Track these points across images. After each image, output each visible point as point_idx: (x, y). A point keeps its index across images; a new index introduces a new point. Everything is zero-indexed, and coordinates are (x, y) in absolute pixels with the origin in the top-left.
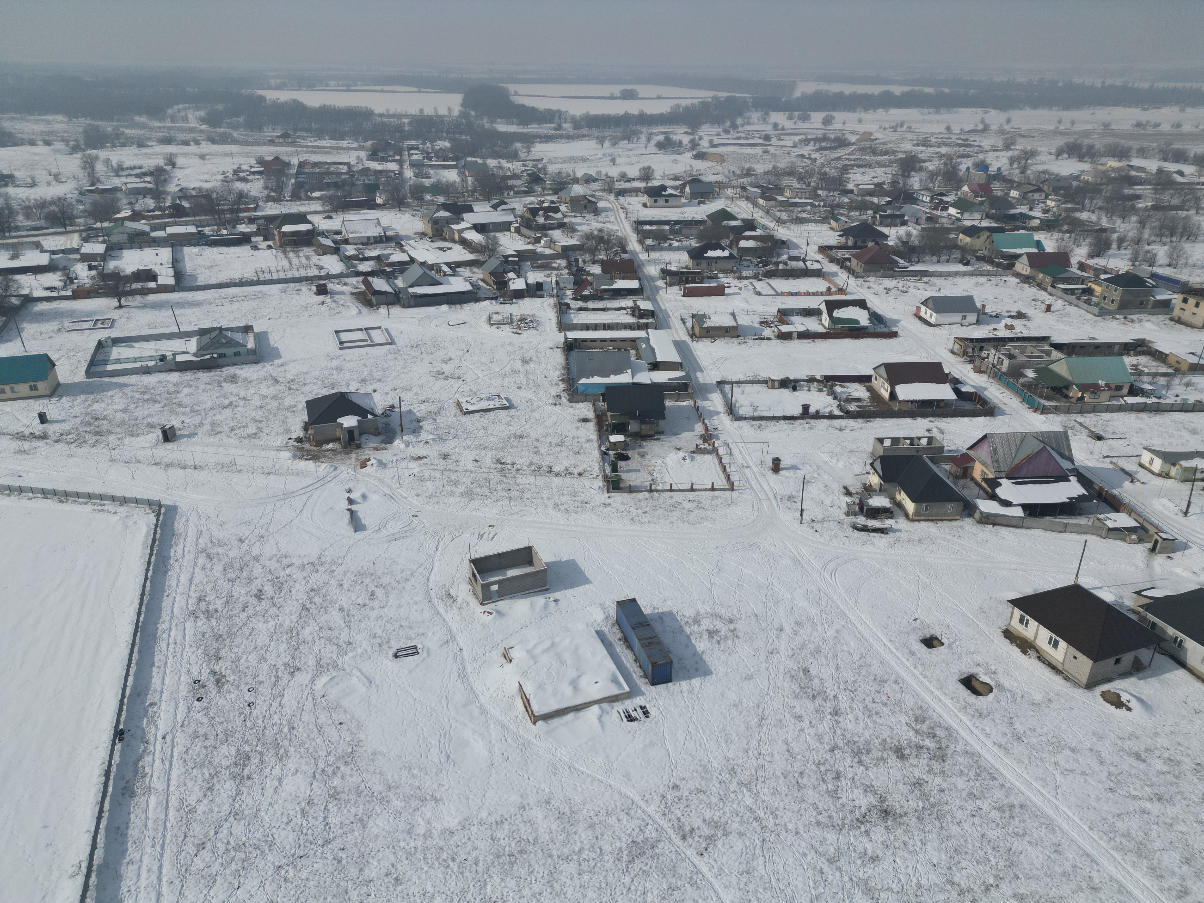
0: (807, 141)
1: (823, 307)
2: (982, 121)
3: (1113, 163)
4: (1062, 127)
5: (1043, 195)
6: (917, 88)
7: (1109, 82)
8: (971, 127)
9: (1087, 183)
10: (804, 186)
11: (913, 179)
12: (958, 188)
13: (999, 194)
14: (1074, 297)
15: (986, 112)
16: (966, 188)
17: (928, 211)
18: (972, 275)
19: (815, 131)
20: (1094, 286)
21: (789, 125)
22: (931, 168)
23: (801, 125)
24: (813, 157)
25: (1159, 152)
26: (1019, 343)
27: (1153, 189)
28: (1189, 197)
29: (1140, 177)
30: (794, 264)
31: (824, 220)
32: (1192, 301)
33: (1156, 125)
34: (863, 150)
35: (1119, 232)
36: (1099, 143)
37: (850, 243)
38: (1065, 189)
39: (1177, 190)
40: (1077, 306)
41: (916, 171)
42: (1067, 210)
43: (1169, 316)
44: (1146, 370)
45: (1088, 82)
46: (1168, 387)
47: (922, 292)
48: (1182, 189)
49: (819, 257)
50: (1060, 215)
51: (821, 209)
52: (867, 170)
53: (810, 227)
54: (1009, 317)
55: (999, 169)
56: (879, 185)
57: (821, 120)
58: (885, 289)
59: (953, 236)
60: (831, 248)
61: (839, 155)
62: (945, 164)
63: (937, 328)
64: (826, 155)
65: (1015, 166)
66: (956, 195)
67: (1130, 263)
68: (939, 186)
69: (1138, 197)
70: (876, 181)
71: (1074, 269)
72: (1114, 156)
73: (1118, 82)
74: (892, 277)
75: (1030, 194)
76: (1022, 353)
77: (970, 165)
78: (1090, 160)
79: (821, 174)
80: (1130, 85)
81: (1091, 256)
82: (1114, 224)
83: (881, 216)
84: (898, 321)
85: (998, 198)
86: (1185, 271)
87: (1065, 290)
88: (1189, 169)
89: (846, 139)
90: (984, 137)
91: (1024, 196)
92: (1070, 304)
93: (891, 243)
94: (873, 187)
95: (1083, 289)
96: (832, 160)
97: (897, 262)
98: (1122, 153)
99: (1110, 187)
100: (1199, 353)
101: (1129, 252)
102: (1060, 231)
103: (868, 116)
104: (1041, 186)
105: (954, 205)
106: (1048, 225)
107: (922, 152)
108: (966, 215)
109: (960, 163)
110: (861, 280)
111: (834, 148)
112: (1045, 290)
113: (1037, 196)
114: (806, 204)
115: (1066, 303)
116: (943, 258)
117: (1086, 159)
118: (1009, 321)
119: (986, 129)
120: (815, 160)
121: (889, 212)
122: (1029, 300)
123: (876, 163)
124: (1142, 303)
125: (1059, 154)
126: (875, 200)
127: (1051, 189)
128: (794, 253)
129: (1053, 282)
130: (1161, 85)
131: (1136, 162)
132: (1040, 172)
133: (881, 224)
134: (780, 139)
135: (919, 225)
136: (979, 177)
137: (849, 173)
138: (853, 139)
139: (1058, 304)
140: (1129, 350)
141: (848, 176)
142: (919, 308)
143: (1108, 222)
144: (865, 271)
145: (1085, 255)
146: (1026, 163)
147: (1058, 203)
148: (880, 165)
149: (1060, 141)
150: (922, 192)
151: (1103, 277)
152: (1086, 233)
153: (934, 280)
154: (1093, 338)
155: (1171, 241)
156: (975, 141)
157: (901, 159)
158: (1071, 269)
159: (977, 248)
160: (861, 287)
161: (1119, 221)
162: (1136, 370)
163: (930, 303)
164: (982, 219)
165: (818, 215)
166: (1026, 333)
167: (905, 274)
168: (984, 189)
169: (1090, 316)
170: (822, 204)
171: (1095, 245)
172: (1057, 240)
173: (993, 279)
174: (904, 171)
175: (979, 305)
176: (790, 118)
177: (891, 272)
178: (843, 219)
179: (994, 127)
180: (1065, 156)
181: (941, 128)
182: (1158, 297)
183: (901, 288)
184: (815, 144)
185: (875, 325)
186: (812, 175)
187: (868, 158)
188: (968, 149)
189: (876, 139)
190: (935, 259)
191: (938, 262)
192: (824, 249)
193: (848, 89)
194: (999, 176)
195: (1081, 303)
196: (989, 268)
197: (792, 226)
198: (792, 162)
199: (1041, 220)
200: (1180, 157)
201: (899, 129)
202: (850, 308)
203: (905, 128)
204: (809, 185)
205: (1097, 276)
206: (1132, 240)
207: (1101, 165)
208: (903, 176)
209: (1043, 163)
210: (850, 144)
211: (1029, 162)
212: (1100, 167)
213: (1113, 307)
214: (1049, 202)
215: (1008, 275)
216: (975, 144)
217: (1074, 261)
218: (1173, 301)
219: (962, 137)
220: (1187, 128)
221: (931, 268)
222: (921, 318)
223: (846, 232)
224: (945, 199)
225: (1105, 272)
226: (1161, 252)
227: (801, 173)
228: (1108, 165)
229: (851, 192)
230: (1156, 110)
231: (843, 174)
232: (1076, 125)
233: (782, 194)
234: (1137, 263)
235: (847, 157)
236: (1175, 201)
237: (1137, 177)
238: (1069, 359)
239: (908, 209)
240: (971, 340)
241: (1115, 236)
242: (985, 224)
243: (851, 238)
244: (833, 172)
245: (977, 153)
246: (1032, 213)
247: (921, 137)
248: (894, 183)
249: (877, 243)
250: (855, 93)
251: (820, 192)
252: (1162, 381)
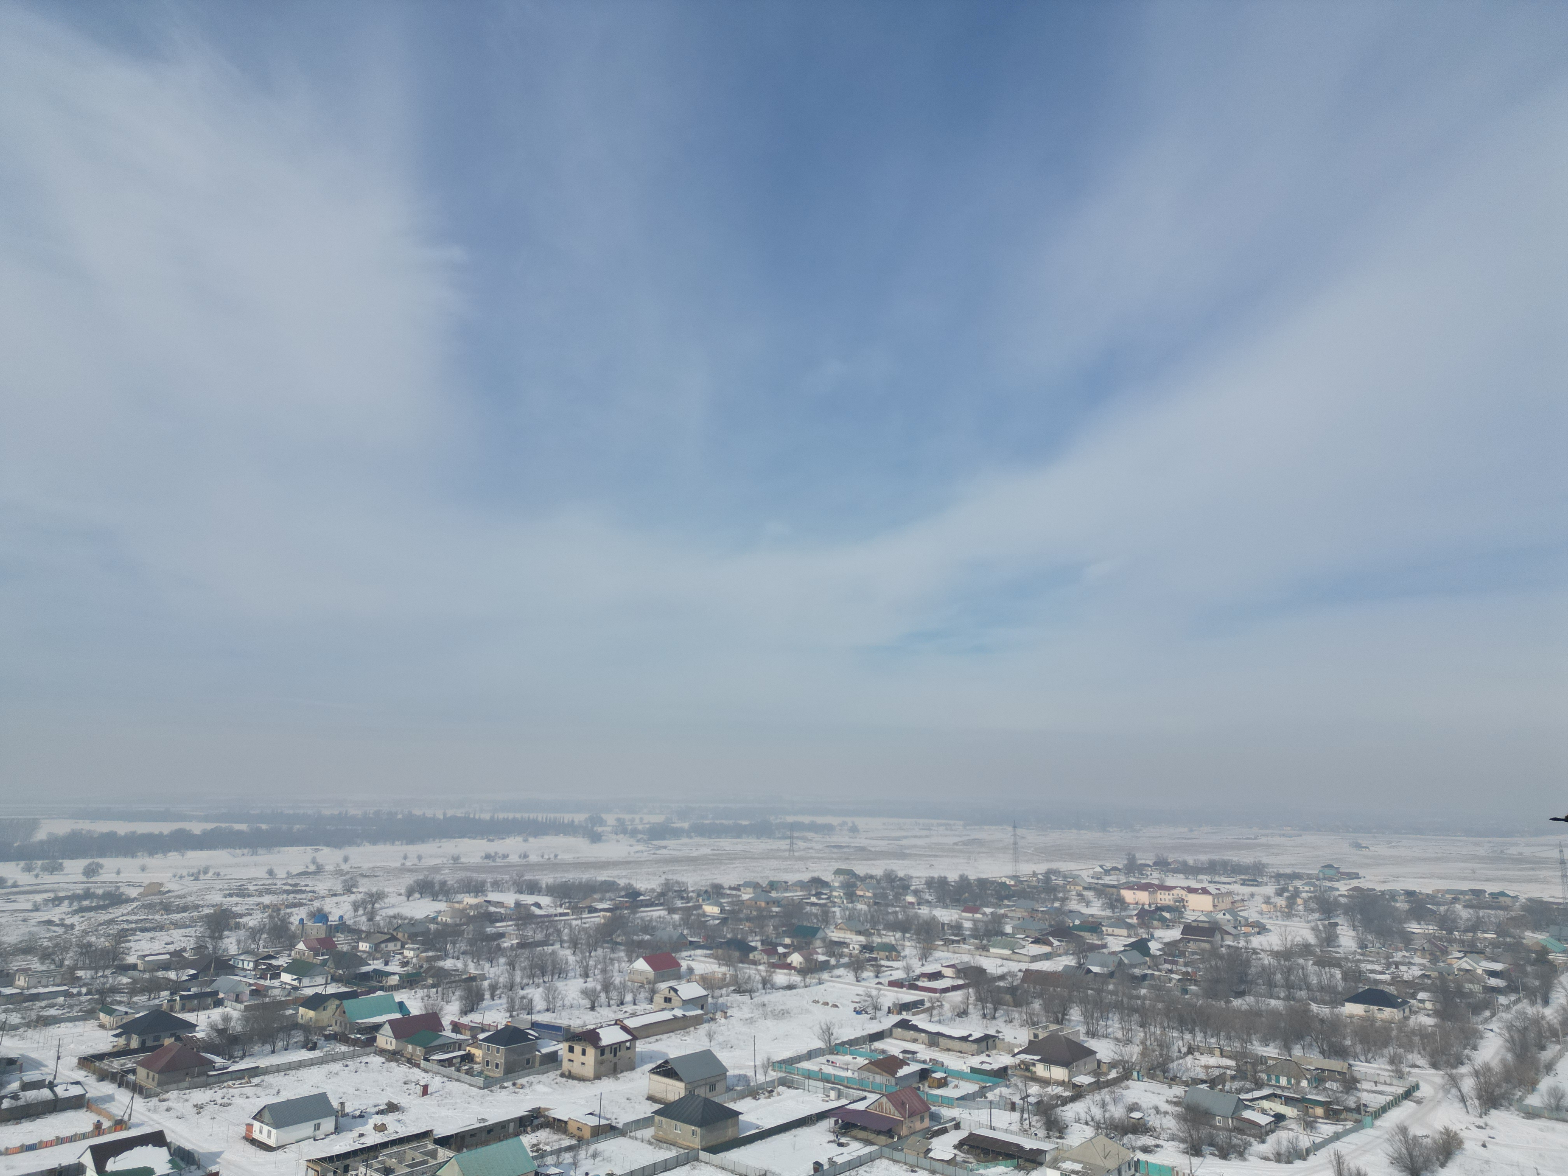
0: (57, 901)
1: (88, 1160)
2: (314, 861)
3: (469, 900)
4: (408, 864)
5: (399, 944)
6: (223, 825)
7: (450, 813)
8: (301, 869)
9: (446, 924)
10: (52, 967)
11: (226, 941)
12: (292, 946)
13: (345, 948)
14: (453, 1069)
15: (317, 850)
16: (301, 946)
17: (252, 981)
18: (322, 1063)
19: (72, 886)
20: (473, 1051)
21: (25, 879)
22: (251, 924)
23: (47, 879)
24: (68, 922)
25: (513, 884)
26: (395, 1149)
27: (515, 925)
28: (551, 930)
29: (500, 913)
30: (32, 1095)
31: (89, 1014)
32: (578, 1049)
33: (505, 856)
34: (150, 907)
35: (490, 978)
36: (451, 878)
37: (134, 1044)
38: (423, 934)
39: (539, 923)
40: (458, 1080)
41: (230, 930)
42: (429, 960)
43: (559, 1072)
44: (548, 1148)
45: (429, 813)
46: (575, 1164)
47: (253, 1100)
48: (543, 922)
49: (80, 1075)
50: (421, 967)
51: (83, 998)
52: (157, 934)
53: (64, 1030)
54: (377, 1113)
55: (341, 918)
56: (177, 954)
57: (81, 870)
58: (196, 1106)
59: (291, 1012)
60: (100, 1057)
61: (112, 916)
62: (271, 917)
63: (279, 1154)
64: (90, 918)
65: (361, 912)
66: (290, 955)
67: (508, 1015)
68: (264, 947)
69: (502, 935)
70: (171, 948)
71: (448, 1033)
72: (469, 893)
73: (460, 813)
74: (206, 1085)
75: (383, 945)
76: (400, 1162)
77: (304, 916)
78: (444, 898)
79: (81, 946)
80: (472, 816)
81: (464, 1012)
82: (483, 969)
83: (183, 998)
84: (218, 1155)
85: (344, 954)
86: (564, 1014)
87: (440, 1061)
88: (545, 901)
89: (122, 894)
90: (319, 880)
91: (376, 947)
92: (450, 1078)
93: (199, 1035)
94: (167, 956)
95: (462, 1057)
96: (101, 924)
97: (211, 1062)
98: (477, 889)
99: (471, 927)
100: (597, 1112)
101: (504, 1000)
102: (424, 987)
103: (156, 861)
104: (395, 933)
105: (287, 970)
106: (410, 981)
107: (238, 905)
108: (306, 981)
109: (290, 915)
110: (155, 1100)
111: (104, 908)
112: (418, 1066)
113: (391, 946)
114: (56, 994)
115: (445, 1079)
116: (280, 1045)
117: (440, 898)
118: (378, 1119)
119: (319, 870)
120: (72, 926)
121: (194, 990)
122: (401, 1083)
123: (171, 923)
124: (528, 1062)
125: (409, 894)
126: (172, 975)
127: (406, 936)
128: (31, 1076)
129: (426, 1053)
130: (501, 816)
131: (493, 896)
132: (390, 917)
133: (183, 1009)
134: (9, 901)
135: (241, 1002)
136: (316, 930)
137: (130, 941)
138: (133, 893)
139: (436, 1083)
140: (526, 1126)
141: (128, 945)
142: (250, 1127)
143: (476, 969)
144: (160, 1084)
145: (458, 1012)
146: (373, 908)
147: (417, 952)
148: (177, 925)
149: (409, 880)
150: (242, 957)
151: (482, 1036)
152: (454, 985)
153: (269, 1079)
154: (484, 1120)
155: (544, 982)
156: (307, 886)
157: (207, 916)
158: (443, 1033)
159: (325, 1023)
160: (155, 1111)
161: (487, 966)
162: (537, 1151)
163: (267, 1115)
164: (326, 984)
165: (77, 1008)
166: (404, 1132)
167: (224, 1078)
168: (325, 944)
169: (475, 1090)
170: (84, 990)
171: (467, 998)
172: (422, 999)
173: (350, 1063)
174: (213, 932)
175: (335, 1104)
176: (28, 869)
177: (203, 1078)
178: (122, 1008)
179: (330, 868)
180: (417, 895)
181: (261, 873)
182: (544, 1051)
183: (219, 1101)
184: (71, 905)
185: (180, 1168)
186: (66, 949)
187: (157, 917)
188: (298, 896)
189: (169, 892)
190: (268, 1048)
191: (273, 1052)
192: (87, 1062)
193: (122, 828)
194: (342, 927)
195: (463, 1076)
196: (344, 1048)
197: (30, 1033)
198: (30, 933)
199: (400, 976)
200: (533, 888)
201: (202, 877)
202: (138, 1150)
203: (210, 874)
204: (61, 965)
205: (474, 1037)
206: (505, 986)
207: (457, 902)
208: (212, 937)
209: (393, 906)
210: (129, 900)
211: (377, 906)
212: (457, 906)
213: (498, 1073)
214: (406, 953)
215: (368, 1054)
216: (308, 889)
217: (446, 1022)
218: (560, 1053)
219: (290, 881)
220: (533, 858)
221: (263, 1062)
222: (254, 1142)
223: (126, 1029)
224: (275, 962)
225: (483, 1030)
226: (536, 995)
227: (46, 948)
228: (465, 903)
229: (134, 967)
230: (501, 841)
231: (118, 943)
232: (423, 860)
233: (11, 984)
234: (514, 1013)
235: (124, 918)
236: (539, 936)
237: (497, 913)
238: (460, 1156)
239: (223, 983)
240: (331, 1159)
241: (486, 984)
242: (332, 989)
243: (135, 1037)
244: (102, 942)
245: (311, 900)
246: (388, 969)
247: (234, 885)
248: (199, 948)
249: (178, 1039)
250: (134, 833)
251: (80, 973)
252: (567, 1157)
